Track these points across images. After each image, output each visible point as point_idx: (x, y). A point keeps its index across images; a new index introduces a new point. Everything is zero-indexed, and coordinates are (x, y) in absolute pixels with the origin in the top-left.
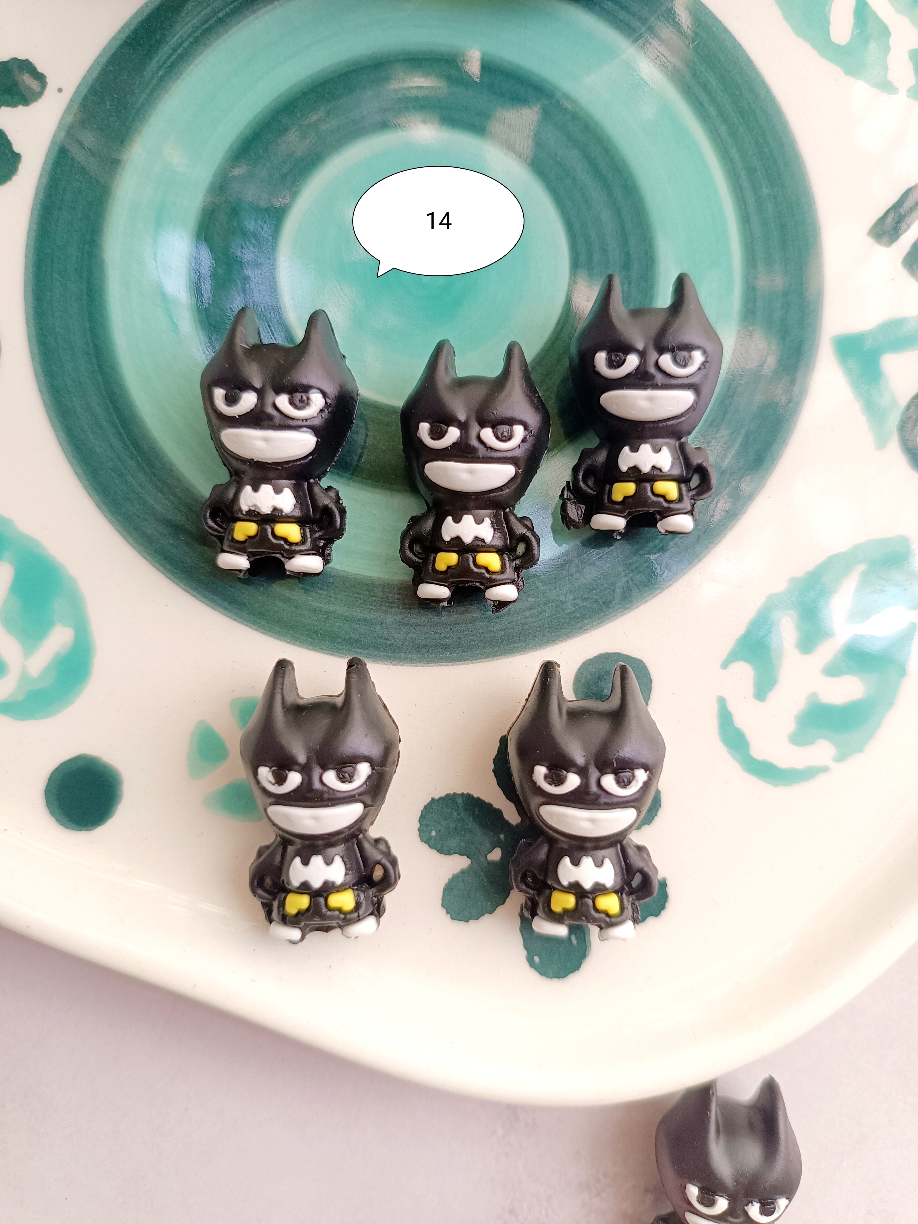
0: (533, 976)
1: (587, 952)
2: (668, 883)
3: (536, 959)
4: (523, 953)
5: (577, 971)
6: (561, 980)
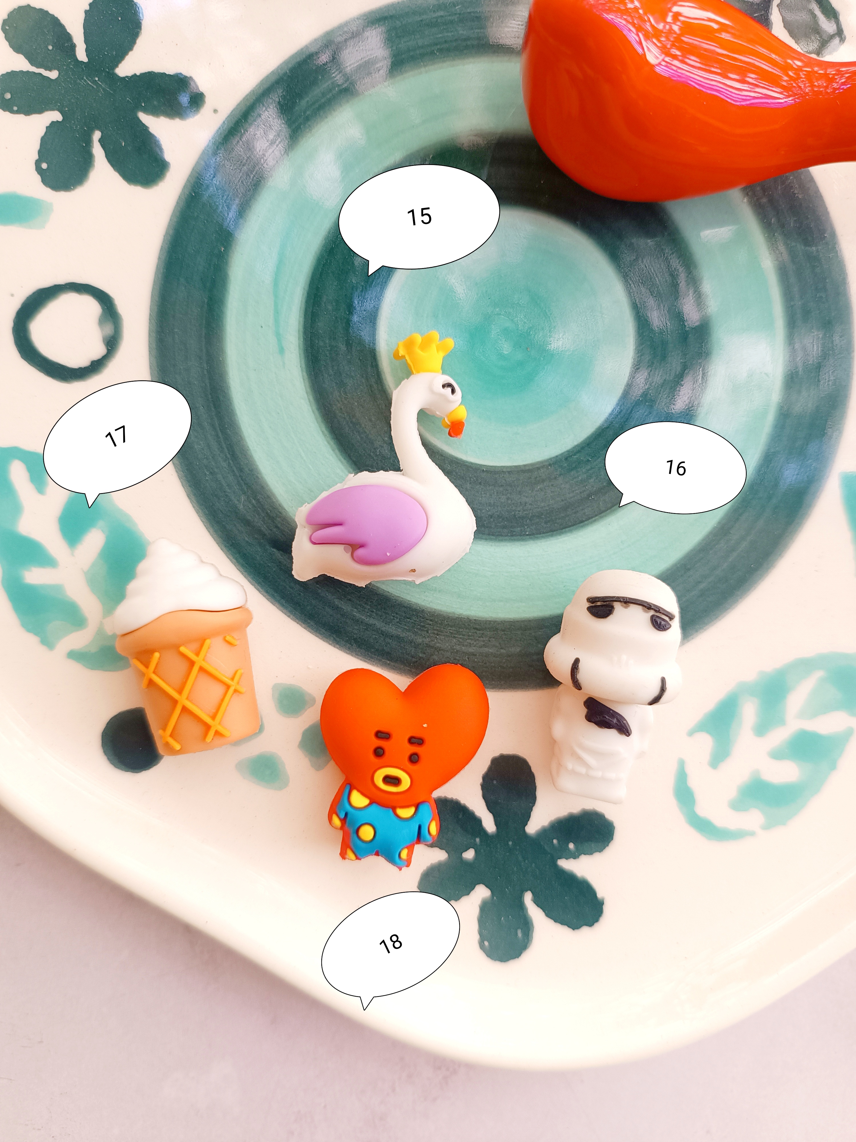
1: (528, 945)
2: (605, 903)
3: (486, 943)
4: (477, 937)
6: (503, 963)
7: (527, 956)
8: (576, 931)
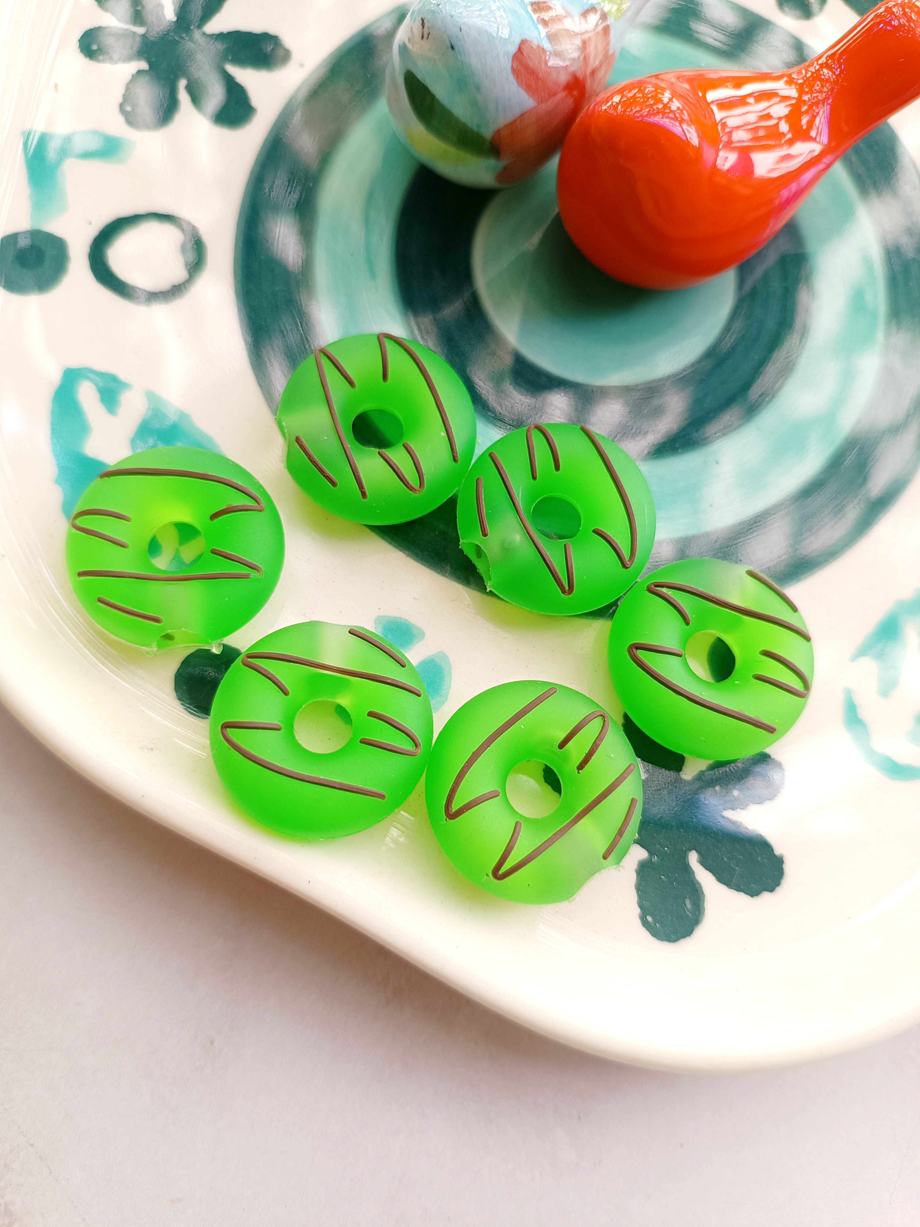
0: (644, 933)
1: (700, 918)
2: (785, 861)
3: (649, 919)
4: (637, 911)
5: (688, 938)
6: (672, 944)
7: (701, 932)
8: (755, 898)
